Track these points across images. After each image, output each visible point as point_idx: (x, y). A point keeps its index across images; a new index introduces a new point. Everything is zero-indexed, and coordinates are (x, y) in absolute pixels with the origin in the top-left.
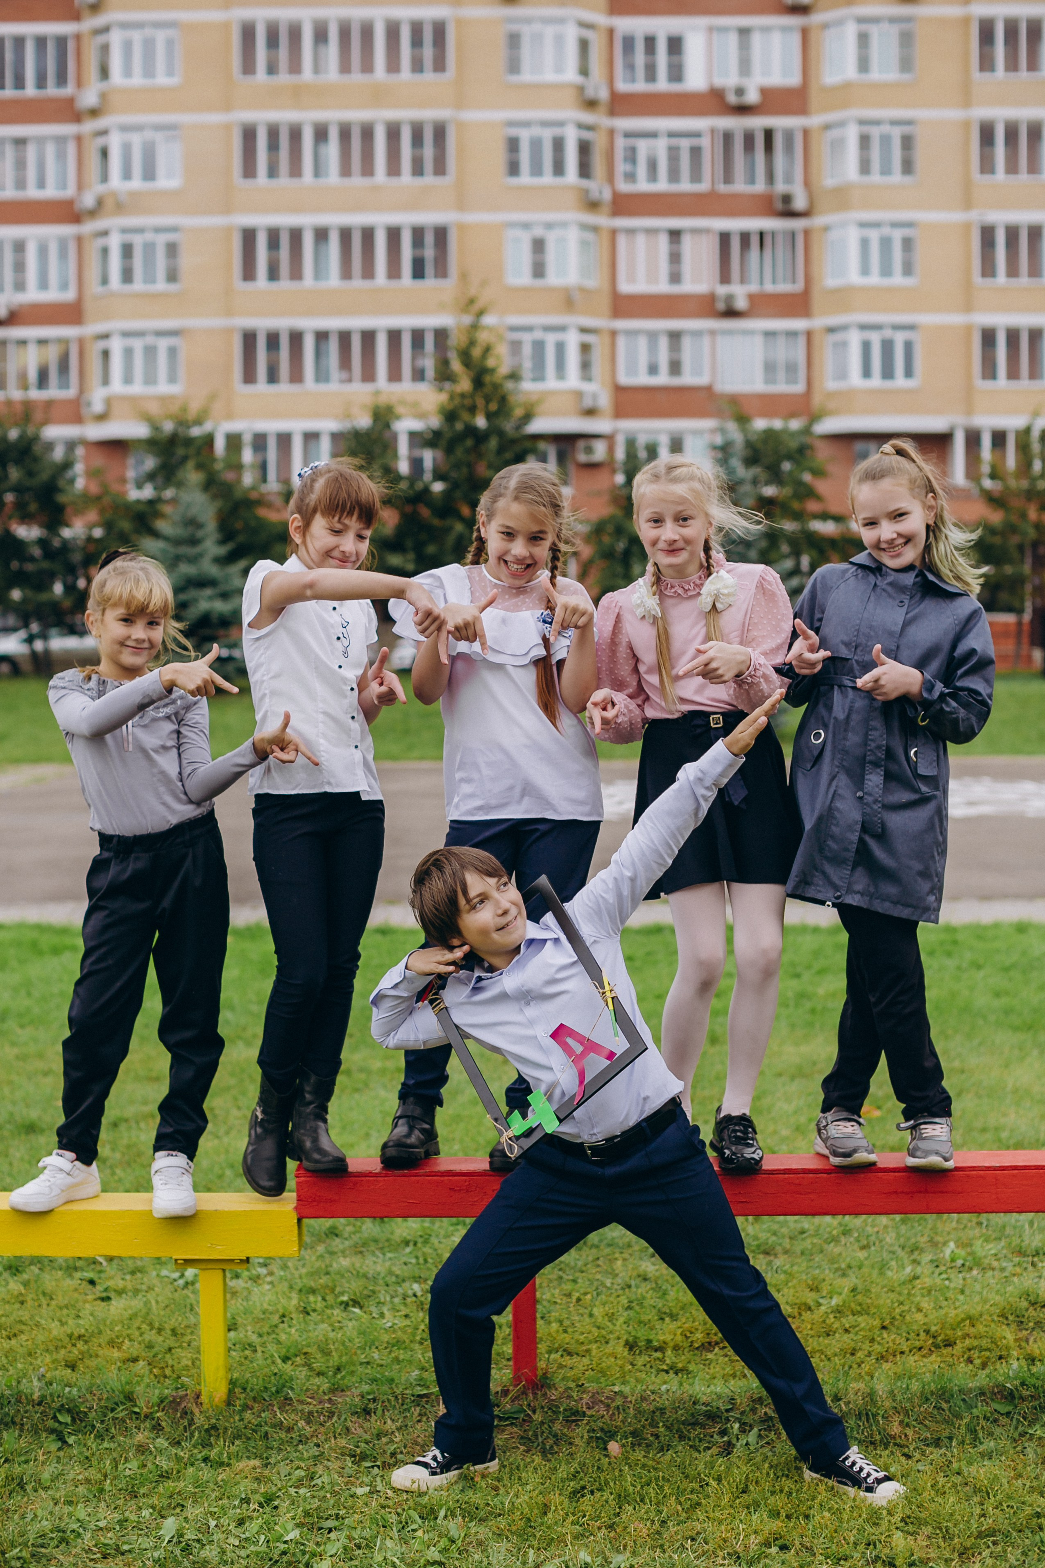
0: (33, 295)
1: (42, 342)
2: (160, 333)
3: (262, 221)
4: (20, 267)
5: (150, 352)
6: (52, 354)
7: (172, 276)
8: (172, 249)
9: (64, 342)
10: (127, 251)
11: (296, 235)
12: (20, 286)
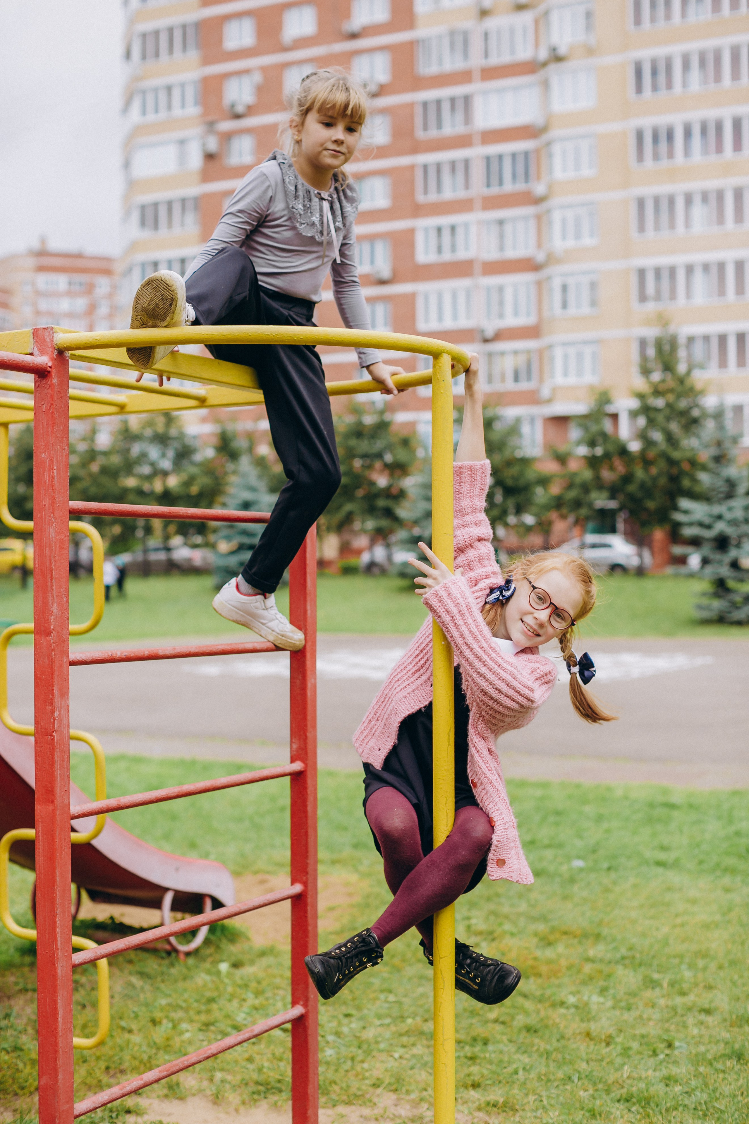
0: (510, 321)
1: (516, 352)
2: (586, 343)
3: (649, 262)
4: (501, 303)
5: (580, 356)
6: (521, 360)
7: (593, 303)
8: (593, 286)
9: (529, 352)
10: (564, 288)
11: (672, 271)
12: (501, 316)
